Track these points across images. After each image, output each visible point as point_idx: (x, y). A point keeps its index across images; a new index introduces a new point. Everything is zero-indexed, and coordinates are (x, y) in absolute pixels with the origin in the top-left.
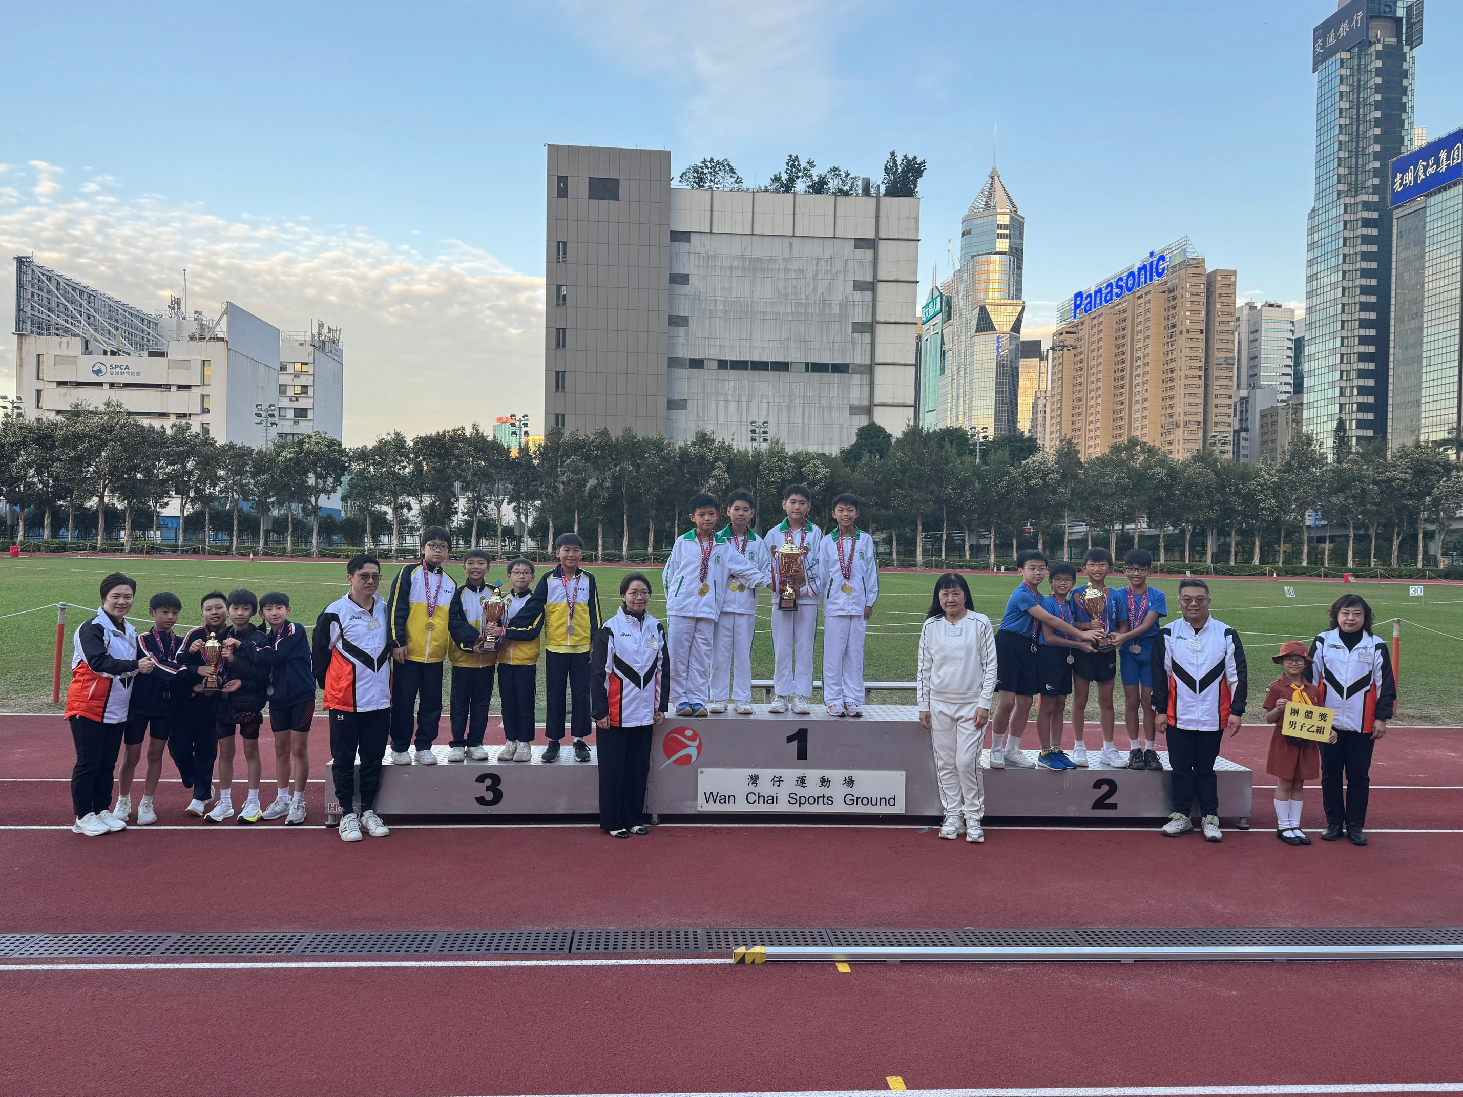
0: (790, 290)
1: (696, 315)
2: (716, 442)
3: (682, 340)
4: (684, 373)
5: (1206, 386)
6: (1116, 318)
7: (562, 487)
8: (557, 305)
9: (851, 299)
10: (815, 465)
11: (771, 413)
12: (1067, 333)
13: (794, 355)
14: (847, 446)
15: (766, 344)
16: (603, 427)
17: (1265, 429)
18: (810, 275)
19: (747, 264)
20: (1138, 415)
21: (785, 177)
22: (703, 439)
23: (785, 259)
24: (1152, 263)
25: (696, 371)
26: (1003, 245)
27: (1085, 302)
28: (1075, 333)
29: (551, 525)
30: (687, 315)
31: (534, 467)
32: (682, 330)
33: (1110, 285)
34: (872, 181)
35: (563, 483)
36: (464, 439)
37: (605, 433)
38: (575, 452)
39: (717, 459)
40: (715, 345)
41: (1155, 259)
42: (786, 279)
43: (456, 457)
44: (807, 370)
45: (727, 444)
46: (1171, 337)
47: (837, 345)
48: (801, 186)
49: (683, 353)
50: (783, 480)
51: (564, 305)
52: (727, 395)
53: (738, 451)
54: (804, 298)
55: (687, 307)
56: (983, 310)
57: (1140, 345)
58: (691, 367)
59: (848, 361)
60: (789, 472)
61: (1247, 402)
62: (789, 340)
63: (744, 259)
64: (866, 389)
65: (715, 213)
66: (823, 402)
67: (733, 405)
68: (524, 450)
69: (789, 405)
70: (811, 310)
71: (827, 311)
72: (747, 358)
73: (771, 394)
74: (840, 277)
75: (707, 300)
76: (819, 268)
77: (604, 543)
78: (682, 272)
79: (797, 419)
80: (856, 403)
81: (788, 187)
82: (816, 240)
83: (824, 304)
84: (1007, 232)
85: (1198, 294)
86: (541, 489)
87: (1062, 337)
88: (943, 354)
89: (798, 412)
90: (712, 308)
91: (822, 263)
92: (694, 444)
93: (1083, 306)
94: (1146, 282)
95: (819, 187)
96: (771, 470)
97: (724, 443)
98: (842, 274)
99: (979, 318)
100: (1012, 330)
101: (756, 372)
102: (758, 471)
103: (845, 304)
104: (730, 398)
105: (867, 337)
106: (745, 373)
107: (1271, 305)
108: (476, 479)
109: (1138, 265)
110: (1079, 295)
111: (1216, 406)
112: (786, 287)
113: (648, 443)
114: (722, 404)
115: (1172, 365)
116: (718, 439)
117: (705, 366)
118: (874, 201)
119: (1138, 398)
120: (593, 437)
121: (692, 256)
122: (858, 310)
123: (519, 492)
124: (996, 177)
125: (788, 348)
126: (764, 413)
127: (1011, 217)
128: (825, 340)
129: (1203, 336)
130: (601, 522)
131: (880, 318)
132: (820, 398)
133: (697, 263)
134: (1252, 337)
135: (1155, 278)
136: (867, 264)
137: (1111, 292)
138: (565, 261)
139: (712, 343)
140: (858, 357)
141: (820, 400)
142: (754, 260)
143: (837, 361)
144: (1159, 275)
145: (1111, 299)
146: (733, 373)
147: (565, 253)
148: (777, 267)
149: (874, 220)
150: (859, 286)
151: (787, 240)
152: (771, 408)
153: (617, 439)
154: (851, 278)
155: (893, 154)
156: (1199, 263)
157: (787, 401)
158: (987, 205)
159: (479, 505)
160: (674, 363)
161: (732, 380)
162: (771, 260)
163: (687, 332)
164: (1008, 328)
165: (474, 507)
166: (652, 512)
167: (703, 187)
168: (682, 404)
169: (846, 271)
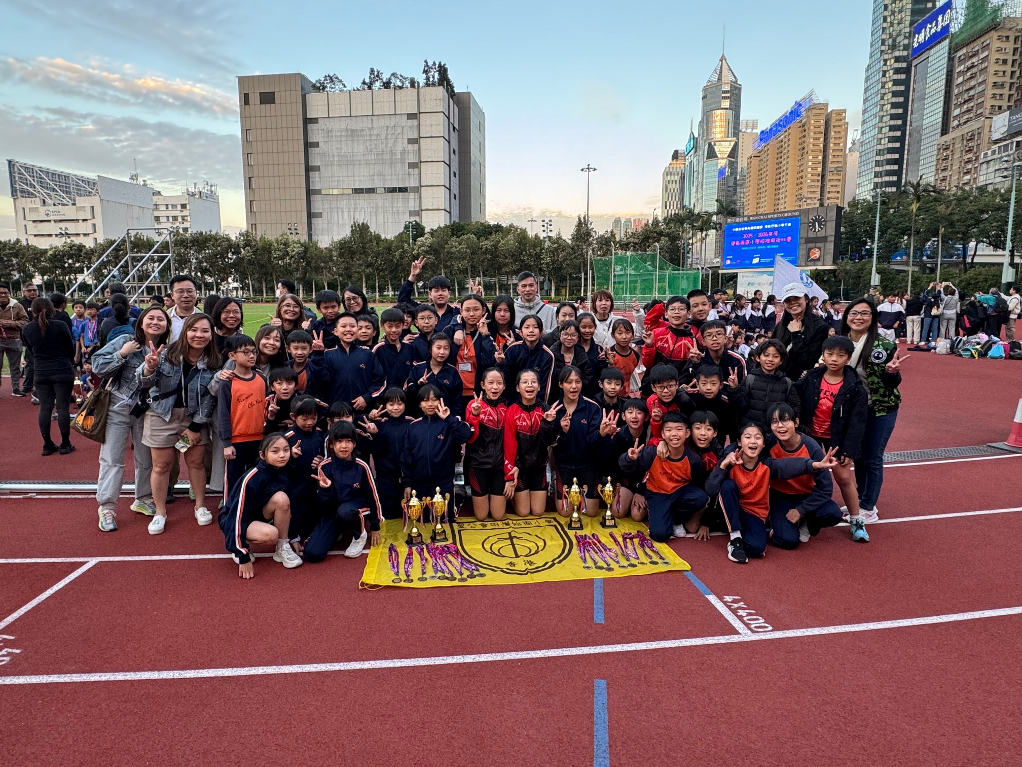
0: (373, 146)
1: (324, 164)
3: (317, 179)
4: (320, 197)
9: (406, 149)
12: (755, 157)
13: (377, 184)
15: (362, 178)
18: (383, 137)
19: (349, 133)
21: (367, 81)
23: (369, 129)
24: (795, 108)
26: (726, 104)
27: (765, 136)
28: (760, 157)
30: (318, 165)
32: (317, 173)
33: (776, 124)
34: (416, 79)
40: (335, 181)
41: (797, 106)
42: (371, 140)
44: (385, 192)
46: (802, 155)
47: (400, 177)
48: (378, 84)
49: (318, 186)
52: (342, 209)
54: (381, 150)
55: (319, 160)
56: (710, 144)
57: (785, 162)
59: (407, 185)
62: (374, 175)
63: (348, 131)
64: (417, 201)
65: (330, 106)
66: (394, 209)
67: (346, 214)
69: (376, 213)
70: (385, 157)
71: (394, 157)
73: (366, 206)
74: (400, 136)
75: (329, 155)
76: (388, 132)
78: (315, 141)
79: (381, 218)
80: (412, 209)
81: (370, 87)
82: (385, 117)
83: (392, 153)
84: (728, 95)
85: (819, 127)
87: (752, 160)
90: (332, 159)
91: (390, 129)
93: (764, 139)
94: (792, 121)
95: (387, 85)
99: (709, 152)
100: (730, 156)
101: (358, 195)
103: (403, 152)
104: (345, 210)
105: (416, 170)
109: (789, 110)
110: (763, 132)
112: (370, 145)
114: (340, 214)
115: (801, 174)
118: (417, 91)
121: (320, 131)
122: (411, 156)
124: (724, 61)
125: (374, 180)
126: (363, 217)
127: (731, 85)
128: (393, 174)
129: (821, 154)
131: (423, 159)
132: (392, 207)
133: (322, 135)
135: (797, 118)
136: (415, 128)
137: (776, 129)
138: (249, 140)
139: (333, 179)
140: (412, 183)
142: (352, 131)
143: (401, 186)
144: (799, 116)
145: (775, 133)
147: (250, 136)
148: (365, 134)
149: (417, 102)
150: (411, 141)
151: (370, 117)
152: (366, 215)
154: (406, 137)
155: (426, 62)
156: (823, 106)
157: (375, 210)
160: (312, 192)
162: (362, 130)
163: (320, 174)
164: (726, 156)
167: (324, 91)
168: (319, 215)
169: (403, 133)
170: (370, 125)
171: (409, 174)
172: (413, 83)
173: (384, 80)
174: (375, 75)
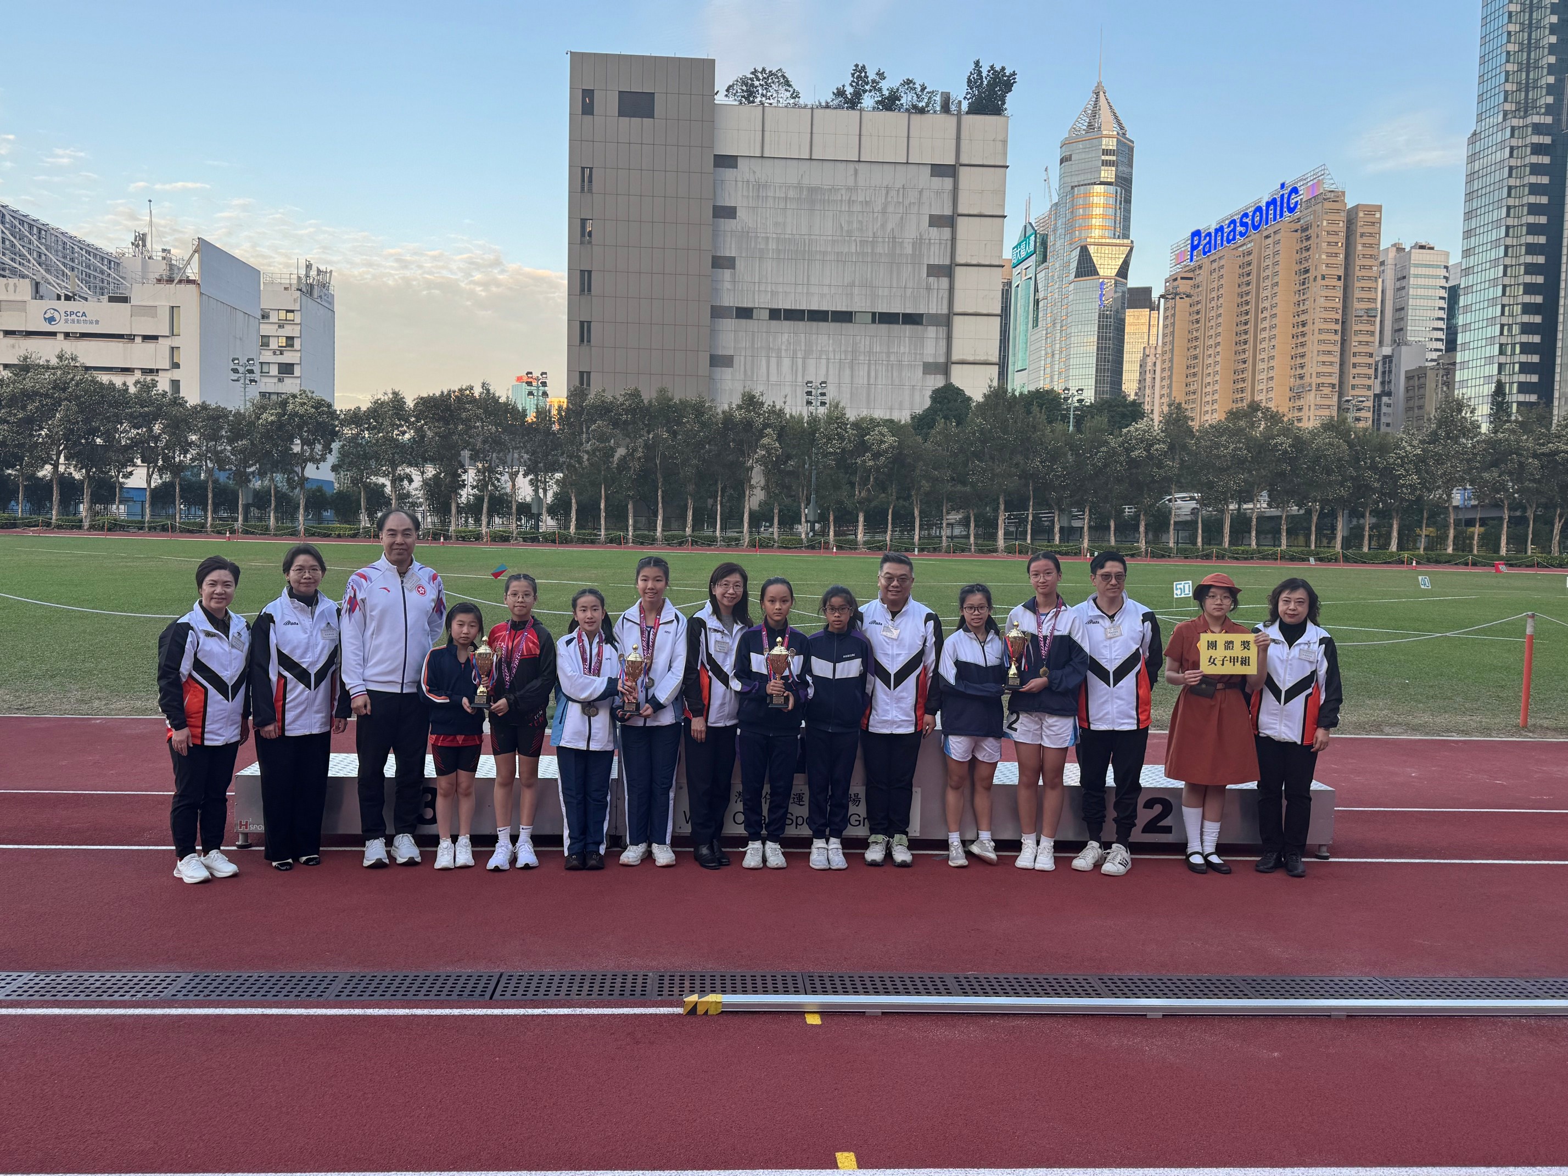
0: (855, 226)
1: (744, 255)
2: (766, 406)
3: (727, 285)
4: (729, 325)
5: (1343, 341)
6: (1240, 261)
7: (586, 457)
8: (582, 243)
9: (926, 236)
10: (881, 433)
11: (831, 372)
12: (1182, 278)
13: (859, 304)
14: (919, 411)
15: (826, 290)
16: (633, 387)
17: (1411, 393)
18: (878, 208)
19: (805, 193)
20: (1263, 376)
21: (849, 90)
22: (750, 402)
23: (849, 189)
24: (1283, 195)
25: (743, 322)
26: (1108, 174)
27: (1203, 242)
28: (1191, 279)
29: (574, 501)
30: (733, 255)
31: (554, 434)
32: (727, 273)
33: (1233, 222)
34: (953, 96)
35: (587, 452)
36: (473, 400)
37: (636, 394)
38: (601, 417)
39: (766, 426)
40: (766, 291)
41: (1286, 192)
42: (850, 213)
43: (463, 421)
44: (873, 321)
45: (778, 407)
46: (1304, 284)
47: (909, 292)
48: (868, 101)
49: (729, 300)
50: (843, 450)
51: (590, 242)
52: (779, 350)
53: (791, 415)
54: (871, 234)
55: (733, 246)
56: (1084, 251)
57: (1266, 293)
58: (737, 317)
59: (922, 310)
60: (850, 441)
61: (1391, 362)
62: (852, 285)
63: (801, 188)
64: (943, 343)
65: (767, 134)
66: (892, 358)
67: (786, 362)
68: (543, 414)
69: (852, 363)
70: (879, 250)
71: (898, 251)
72: (803, 307)
73: (831, 349)
74: (915, 209)
75: (757, 237)
76: (889, 199)
77: (635, 522)
78: (727, 204)
79: (861, 378)
80: (931, 360)
81: (853, 103)
82: (885, 166)
83: (894, 242)
84: (1114, 158)
85: (1336, 233)
86: (561, 460)
87: (1176, 283)
88: (1037, 302)
89: (862, 372)
90: (763, 246)
91: (893, 193)
92: (740, 407)
93: (1201, 247)
94: (1275, 220)
95: (889, 103)
96: (830, 439)
97: (774, 406)
98: (916, 207)
99: (1079, 263)
100: (1118, 274)
101: (814, 324)
102: (814, 440)
103: (919, 243)
104: (783, 354)
105: (944, 282)
106: (801, 324)
107: (1422, 247)
108: (487, 447)
109: (1266, 198)
110: (1197, 233)
111: (1354, 366)
112: (850, 223)
113: (686, 406)
114: (773, 361)
115: (1303, 317)
116: (768, 401)
117: (755, 316)
118: (954, 119)
119: (1264, 356)
120: (621, 399)
121: (740, 184)
122: (935, 249)
123: (536, 463)
124: (1101, 93)
125: (852, 294)
126: (823, 371)
127: (1118, 141)
128: (895, 285)
129: (1341, 283)
130: (632, 498)
131: (960, 259)
132: (888, 354)
133: (745, 193)
134: (1398, 284)
135: (1286, 214)
136: (946, 195)
137: (1234, 230)
138: (590, 190)
139: (762, 288)
140: (934, 306)
141: (888, 357)
142: (812, 190)
143: (908, 311)
144: (1291, 210)
145: (1234, 239)
146: (787, 324)
147: (590, 181)
148: (839, 198)
149: (954, 142)
150: (936, 221)
151: (852, 166)
152: (831, 365)
153: (650, 402)
154: (926, 211)
155: (977, 63)
156: (1337, 197)
157: (849, 357)
158: (1090, 125)
159: (490, 478)
160: (718, 312)
161: (785, 332)
162: (833, 190)
163: (734, 275)
164: (1114, 274)
165: (484, 479)
166: (691, 488)
167: (753, 102)
168: (727, 361)
169: (920, 203)
170: (851, 182)
171: (928, 288)
172: (946, 104)
173: (885, 92)
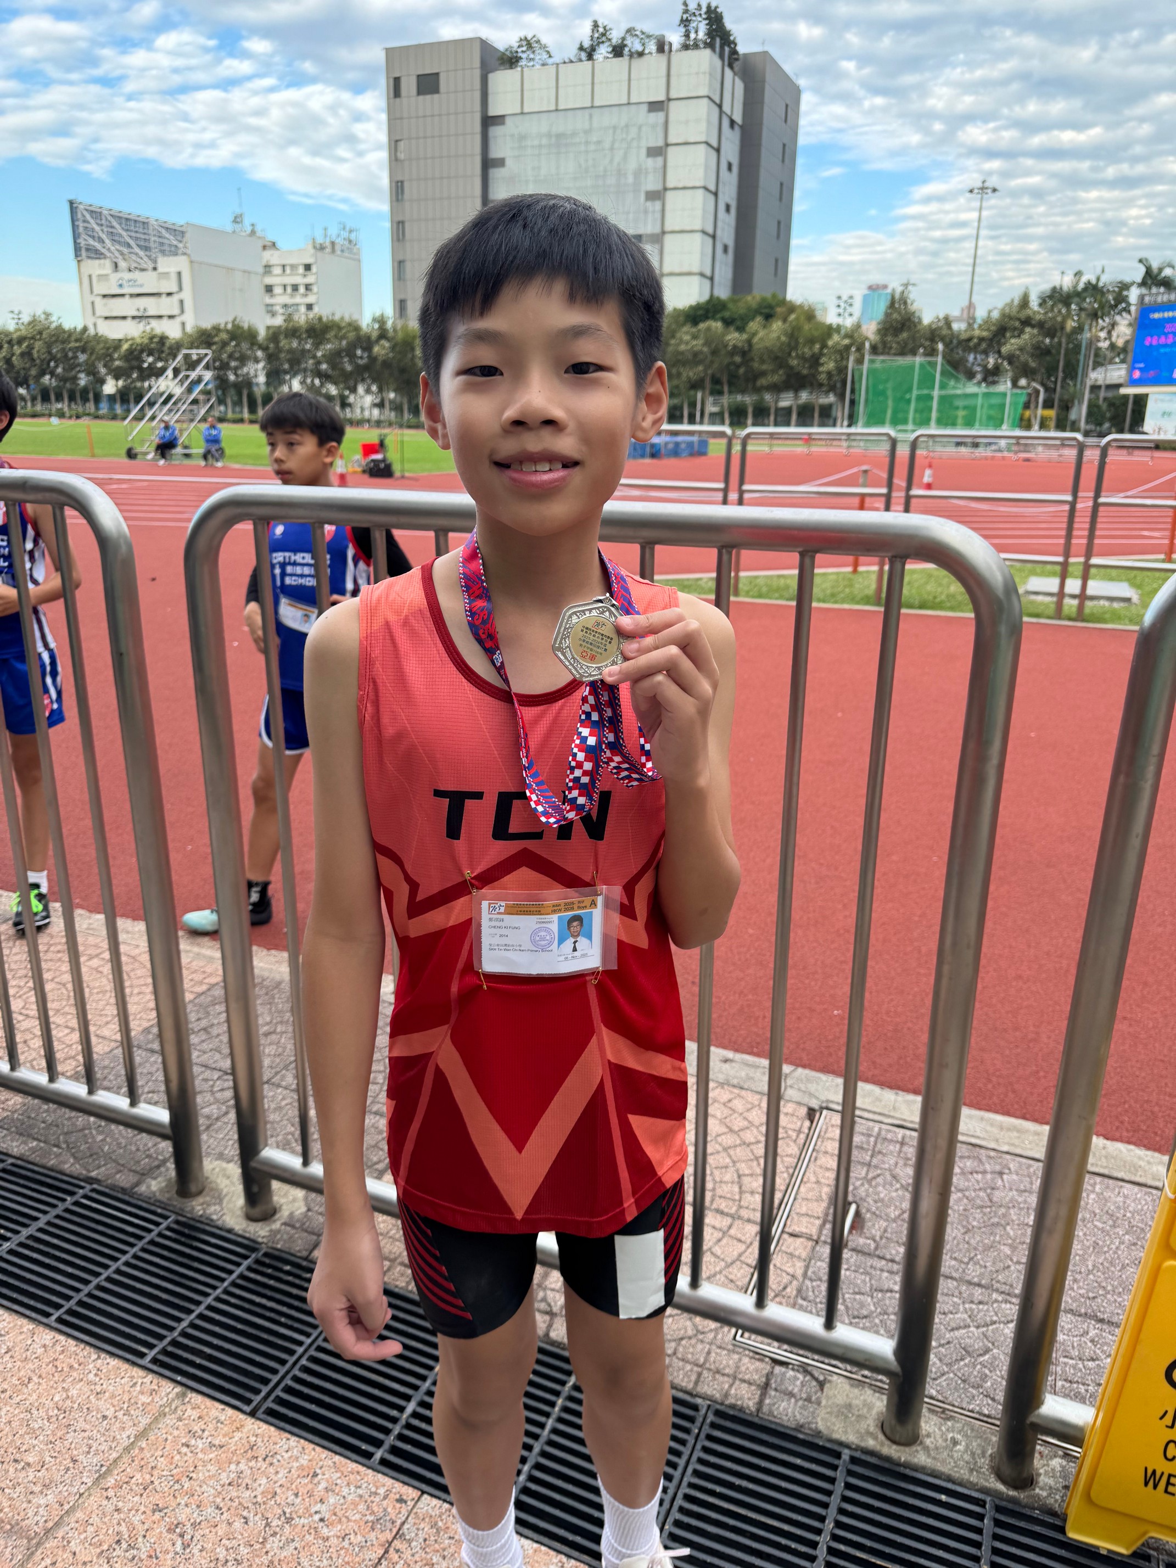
8: (398, 200)
9: (644, 166)
18: (607, 145)
19: (553, 140)
21: (588, 44)
23: (586, 132)
34: (667, 37)
51: (403, 199)
55: (504, 189)
59: (641, 231)
63: (551, 136)
65: (526, 93)
70: (608, 181)
71: (623, 182)
74: (635, 144)
75: (520, 181)
76: (616, 137)
78: (499, 156)
81: (590, 54)
82: (612, 109)
83: (620, 174)
91: (619, 132)
95: (618, 51)
98: (637, 141)
103: (638, 173)
105: (658, 205)
112: (587, 161)
118: (666, 58)
121: (507, 138)
122: (651, 177)
131: (670, 184)
133: (511, 145)
136: (659, 128)
138: (401, 158)
140: (650, 227)
142: (559, 136)
148: (579, 140)
149: (664, 80)
150: (652, 152)
151: (587, 111)
154: (644, 144)
155: (685, 4)
162: (574, 134)
169: (639, 138)
170: (587, 126)
171: (646, 212)
172: (662, 46)
173: (614, 42)
174: (600, 34)
